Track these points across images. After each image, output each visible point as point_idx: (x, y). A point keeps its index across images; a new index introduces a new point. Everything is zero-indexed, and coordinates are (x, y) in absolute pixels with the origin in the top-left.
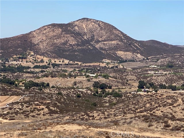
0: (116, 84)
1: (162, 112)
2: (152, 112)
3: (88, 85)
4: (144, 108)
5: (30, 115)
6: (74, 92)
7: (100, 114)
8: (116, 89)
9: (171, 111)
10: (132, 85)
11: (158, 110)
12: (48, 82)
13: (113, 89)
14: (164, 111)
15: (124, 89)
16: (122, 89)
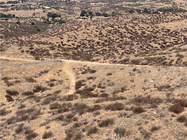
1: (68, 35)
2: (61, 36)
3: (43, 15)
4: (57, 32)
6: (30, 21)
8: (64, 17)
9: (75, 35)
10: (76, 14)
11: (65, 34)
12: (14, 14)
13: (62, 17)
14: (70, 35)
15: (70, 17)
16: (69, 17)
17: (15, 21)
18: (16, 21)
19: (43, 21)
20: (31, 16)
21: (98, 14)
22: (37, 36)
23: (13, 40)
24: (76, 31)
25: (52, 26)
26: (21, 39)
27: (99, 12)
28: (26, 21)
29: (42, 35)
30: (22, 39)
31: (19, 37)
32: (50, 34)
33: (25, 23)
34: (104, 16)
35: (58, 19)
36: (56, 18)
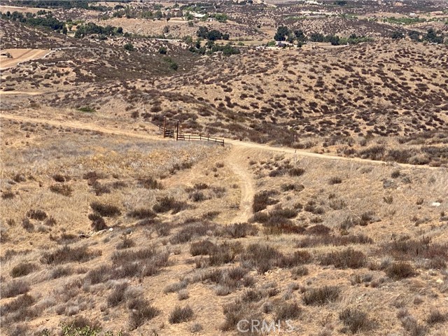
0: (238, 31)
1: (243, 83)
2: (226, 84)
3: (189, 32)
4: (218, 75)
5: (43, 82)
6: (156, 45)
7: (146, 83)
8: (237, 40)
9: (259, 82)
10: (266, 34)
11: (237, 80)
12: (120, 26)
13: (232, 40)
14: (247, 82)
15: (250, 40)
16: (247, 40)
17: (122, 43)
18: (124, 42)
19: (188, 47)
20: (160, 34)
21: (317, 38)
22: (171, 80)
23: (115, 87)
24: (262, 74)
25: (208, 59)
26: (133, 86)
27: (320, 33)
28: (148, 44)
29: (181, 80)
30: (136, 85)
31: (129, 82)
32: (202, 77)
33: (145, 49)
34: (330, 43)
35: (223, 44)
36: (218, 42)
